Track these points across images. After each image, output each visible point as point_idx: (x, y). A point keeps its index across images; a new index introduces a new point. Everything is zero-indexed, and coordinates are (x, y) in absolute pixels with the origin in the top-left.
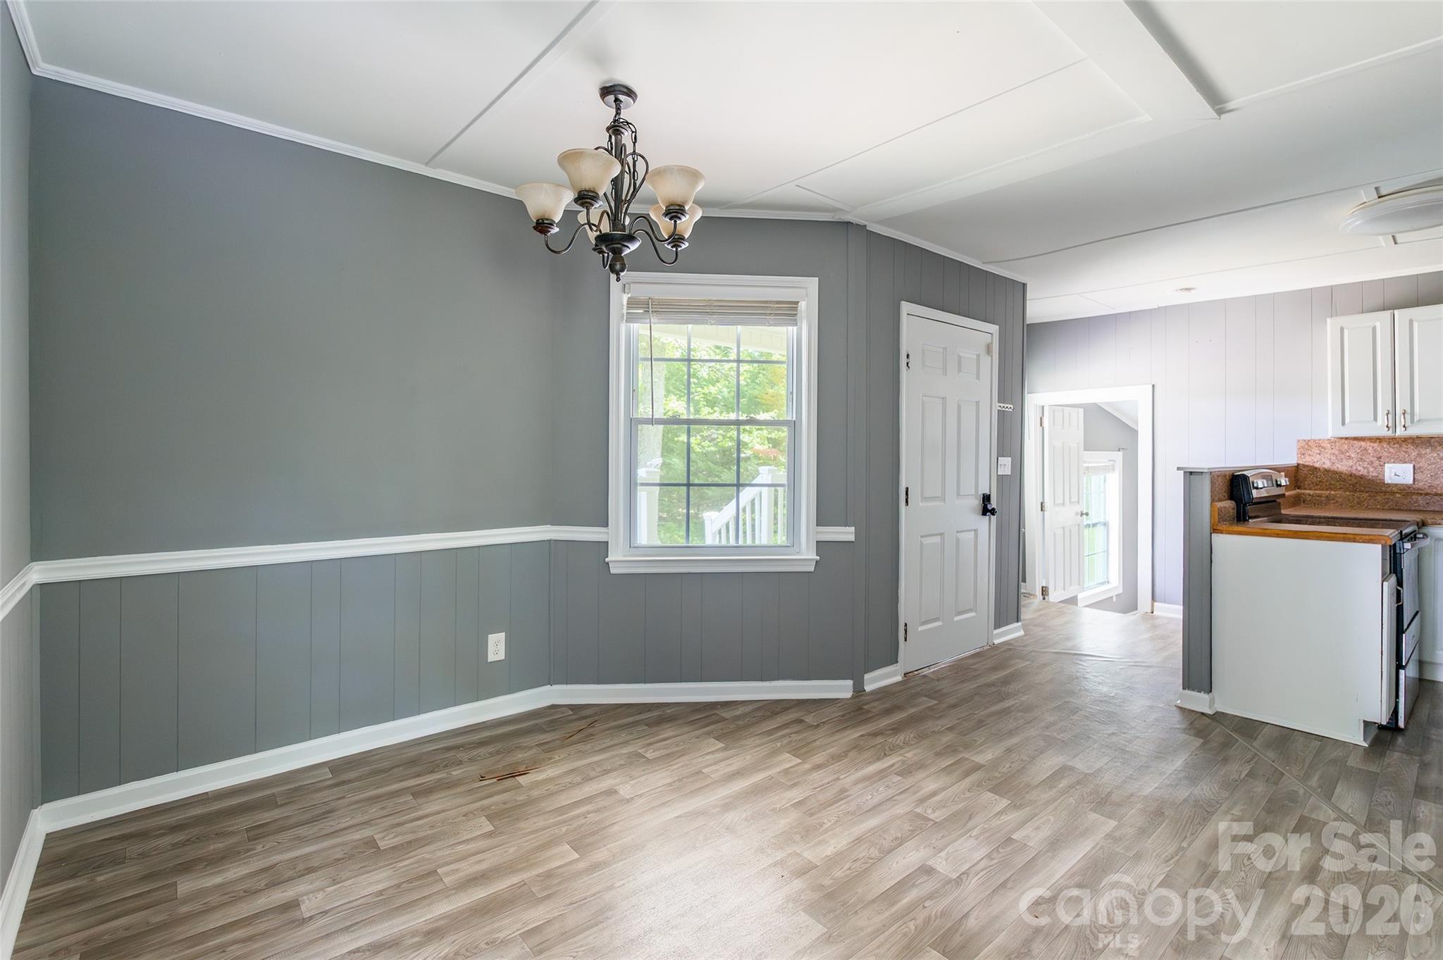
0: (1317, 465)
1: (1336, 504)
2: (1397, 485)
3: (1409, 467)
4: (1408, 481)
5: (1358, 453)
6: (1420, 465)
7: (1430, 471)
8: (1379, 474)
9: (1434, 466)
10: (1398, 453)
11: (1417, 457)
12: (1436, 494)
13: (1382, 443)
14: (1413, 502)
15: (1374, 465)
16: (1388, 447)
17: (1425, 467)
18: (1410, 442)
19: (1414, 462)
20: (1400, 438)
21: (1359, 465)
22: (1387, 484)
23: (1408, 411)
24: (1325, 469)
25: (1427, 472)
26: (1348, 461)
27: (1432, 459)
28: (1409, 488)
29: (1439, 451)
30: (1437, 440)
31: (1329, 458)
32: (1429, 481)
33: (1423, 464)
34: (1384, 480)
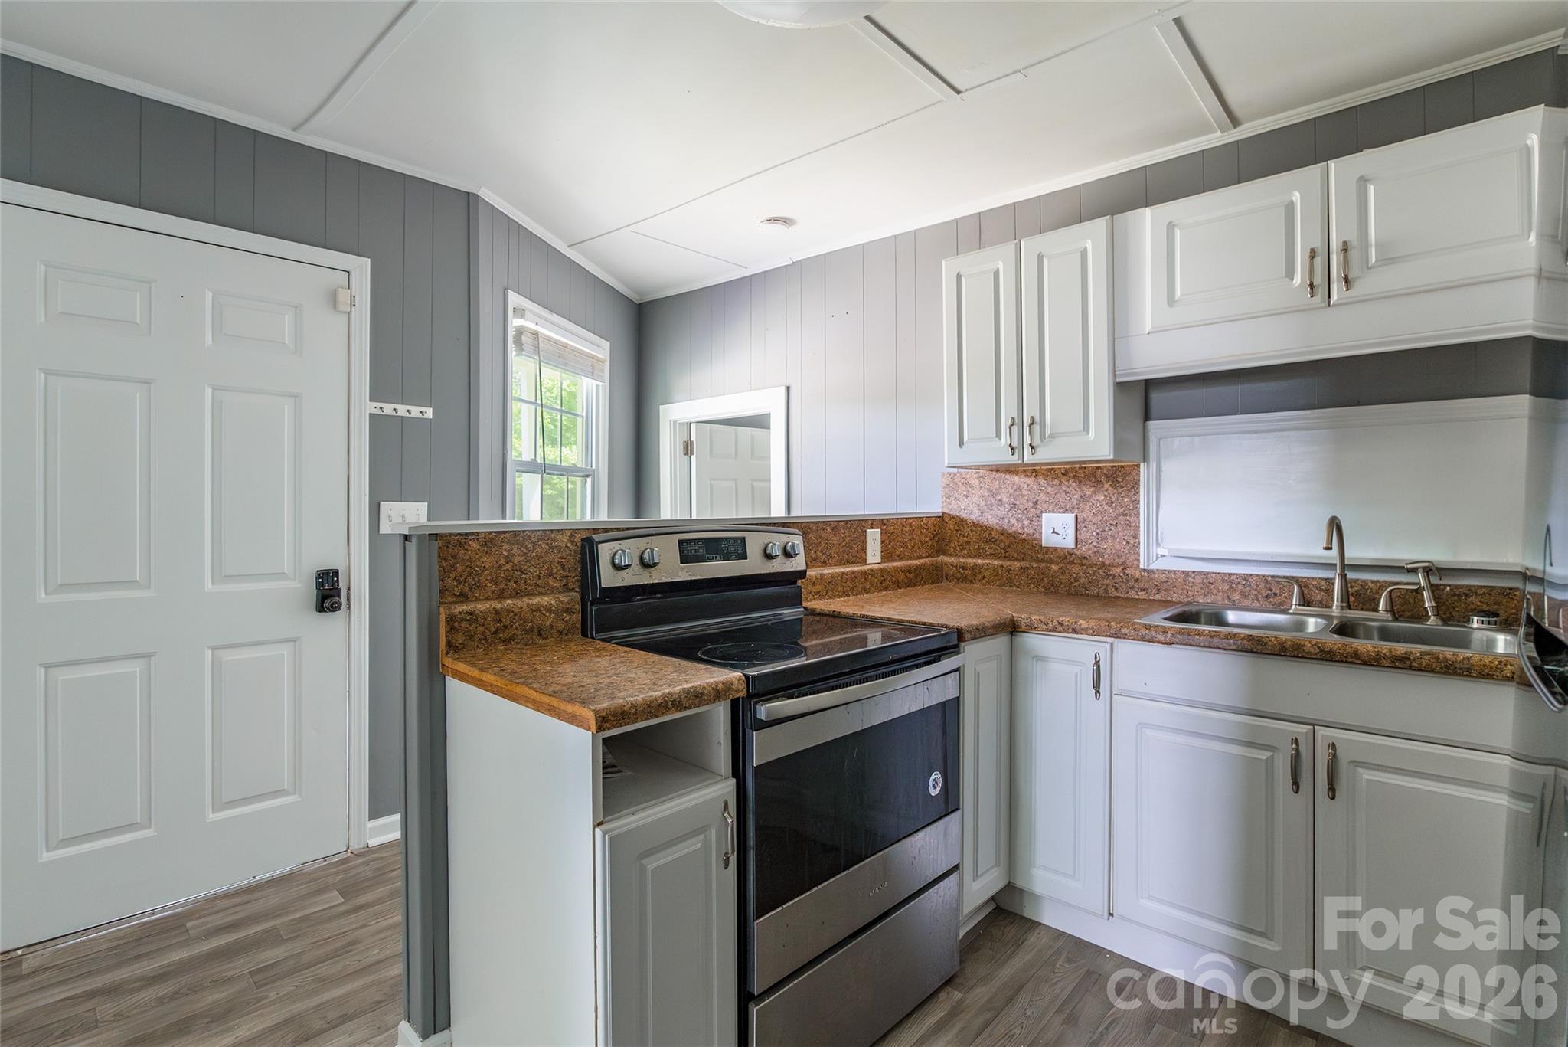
0: (964, 515)
1: (984, 581)
2: (1055, 549)
3: (1069, 518)
4: (1069, 542)
5: (1011, 495)
6: (1084, 515)
7: (1096, 526)
8: (1035, 530)
9: (1100, 517)
10: (1058, 495)
11: (1080, 501)
12: (1103, 565)
13: (1038, 477)
14: (1072, 580)
15: (1031, 515)
16: (1046, 485)
17: (1090, 518)
18: (1071, 474)
19: (1076, 511)
20: (1060, 469)
21: (1012, 516)
22: (1044, 547)
23: (1037, 419)
24: (973, 523)
25: (1093, 528)
26: (999, 508)
27: (1098, 505)
28: (1071, 554)
29: (1107, 491)
30: (1105, 472)
31: (978, 503)
32: (1094, 544)
33: (1087, 514)
34: (1041, 540)
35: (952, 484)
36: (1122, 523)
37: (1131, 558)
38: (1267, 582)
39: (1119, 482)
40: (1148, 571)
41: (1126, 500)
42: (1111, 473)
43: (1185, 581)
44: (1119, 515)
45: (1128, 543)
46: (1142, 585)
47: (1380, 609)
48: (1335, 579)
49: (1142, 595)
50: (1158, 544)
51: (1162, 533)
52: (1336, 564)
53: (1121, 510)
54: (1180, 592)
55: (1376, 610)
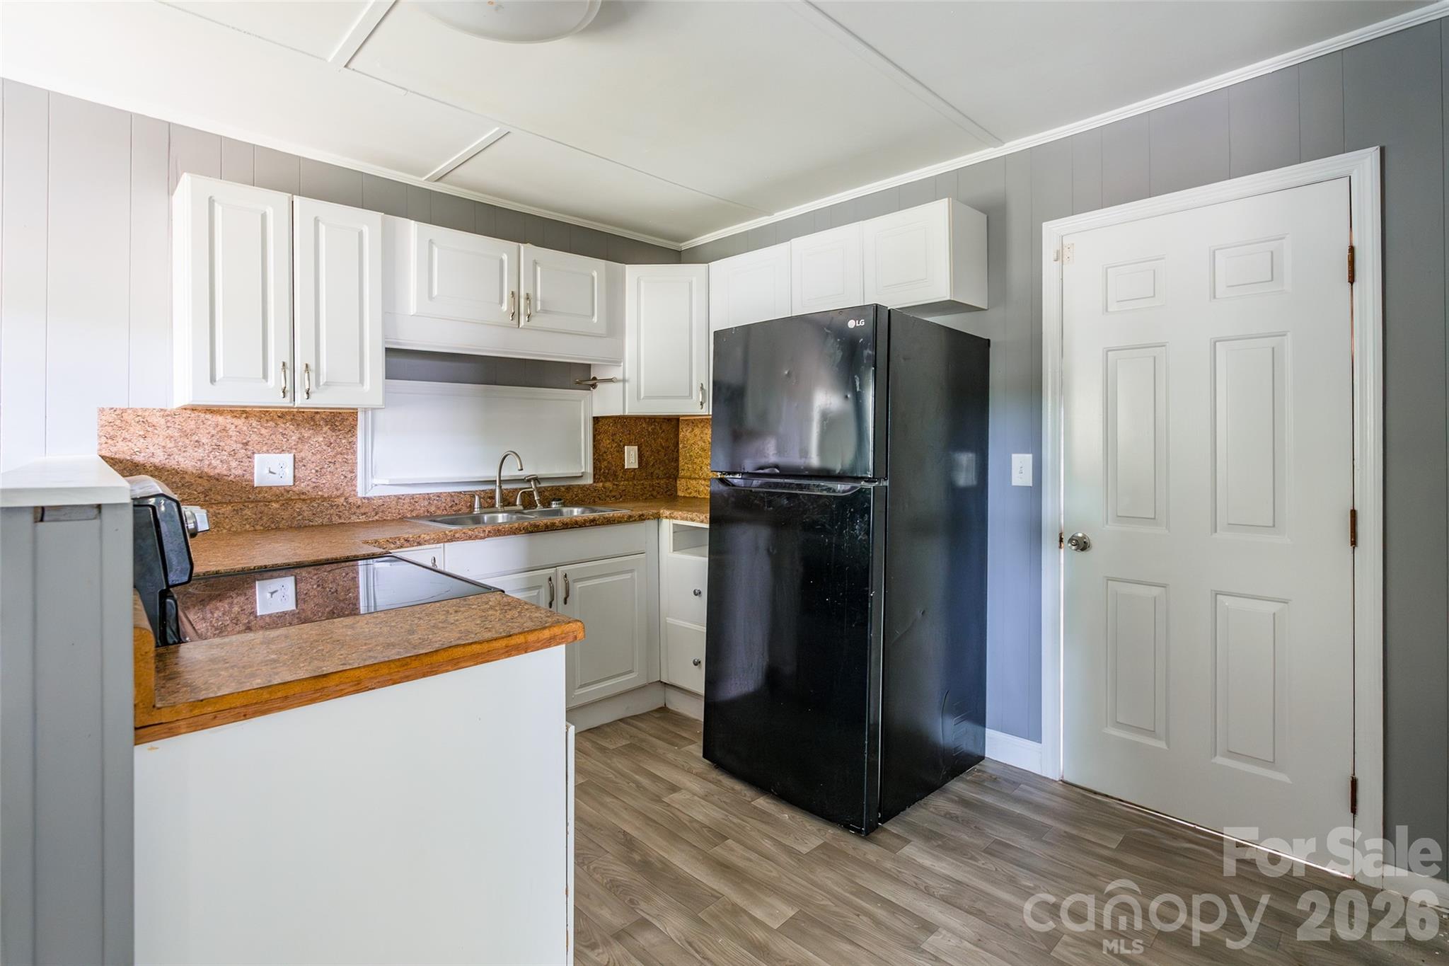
0: (139, 458)
2: (271, 488)
3: (288, 458)
4: (288, 481)
5: (213, 436)
6: (302, 454)
7: (314, 464)
8: (245, 471)
9: (319, 456)
10: (273, 437)
11: (298, 442)
12: (324, 499)
13: (250, 419)
14: (295, 515)
15: (239, 456)
16: (259, 427)
17: (309, 457)
18: (288, 418)
19: (294, 451)
20: (276, 412)
21: (215, 457)
22: (257, 487)
23: (312, 366)
24: (155, 466)
25: (312, 466)
26: (196, 449)
27: (317, 446)
28: (288, 492)
29: (325, 433)
30: (324, 416)
31: (163, 444)
32: (314, 480)
33: (306, 453)
34: (253, 481)
35: (118, 422)
36: (340, 460)
37: (348, 490)
38: (452, 496)
39: (337, 426)
40: (368, 499)
41: (343, 441)
42: (329, 417)
43: (397, 502)
44: (337, 454)
45: (346, 477)
46: (363, 510)
47: (518, 503)
48: (495, 490)
49: (363, 518)
50: (372, 476)
51: (375, 467)
52: (496, 481)
53: (339, 450)
54: (394, 511)
55: (516, 505)
